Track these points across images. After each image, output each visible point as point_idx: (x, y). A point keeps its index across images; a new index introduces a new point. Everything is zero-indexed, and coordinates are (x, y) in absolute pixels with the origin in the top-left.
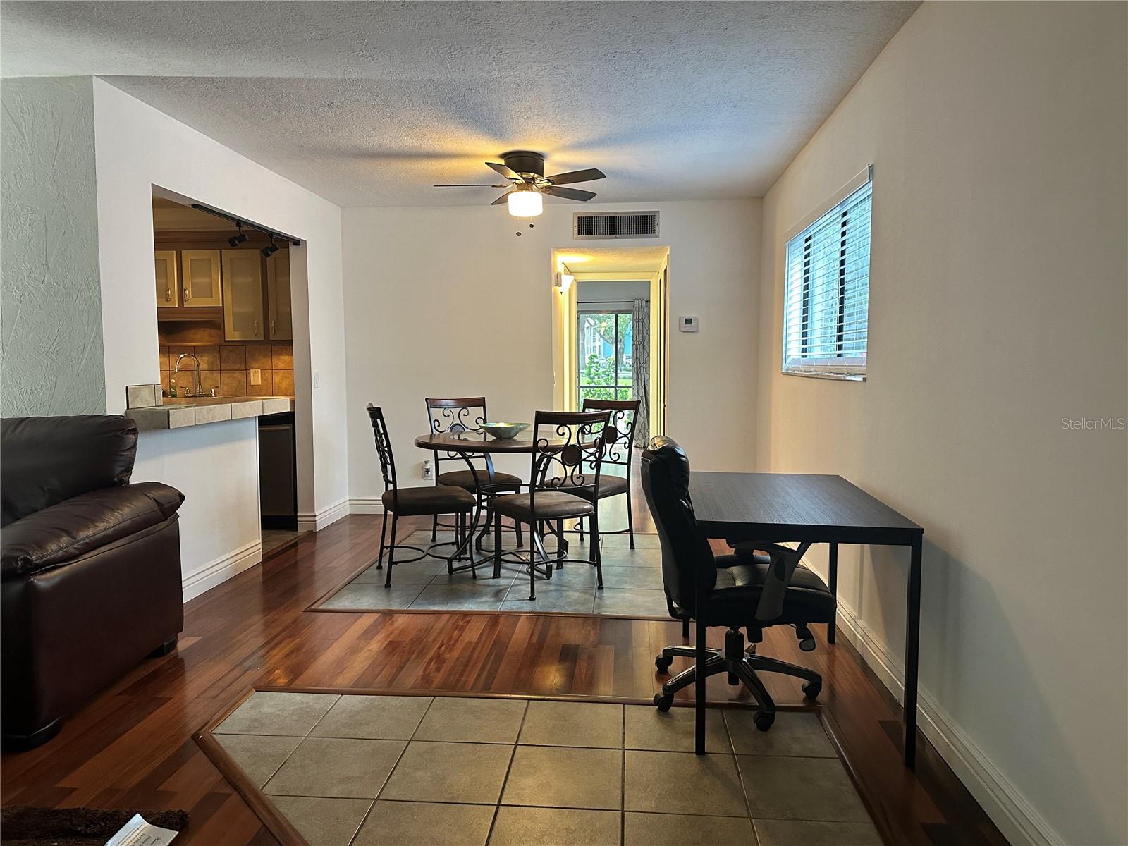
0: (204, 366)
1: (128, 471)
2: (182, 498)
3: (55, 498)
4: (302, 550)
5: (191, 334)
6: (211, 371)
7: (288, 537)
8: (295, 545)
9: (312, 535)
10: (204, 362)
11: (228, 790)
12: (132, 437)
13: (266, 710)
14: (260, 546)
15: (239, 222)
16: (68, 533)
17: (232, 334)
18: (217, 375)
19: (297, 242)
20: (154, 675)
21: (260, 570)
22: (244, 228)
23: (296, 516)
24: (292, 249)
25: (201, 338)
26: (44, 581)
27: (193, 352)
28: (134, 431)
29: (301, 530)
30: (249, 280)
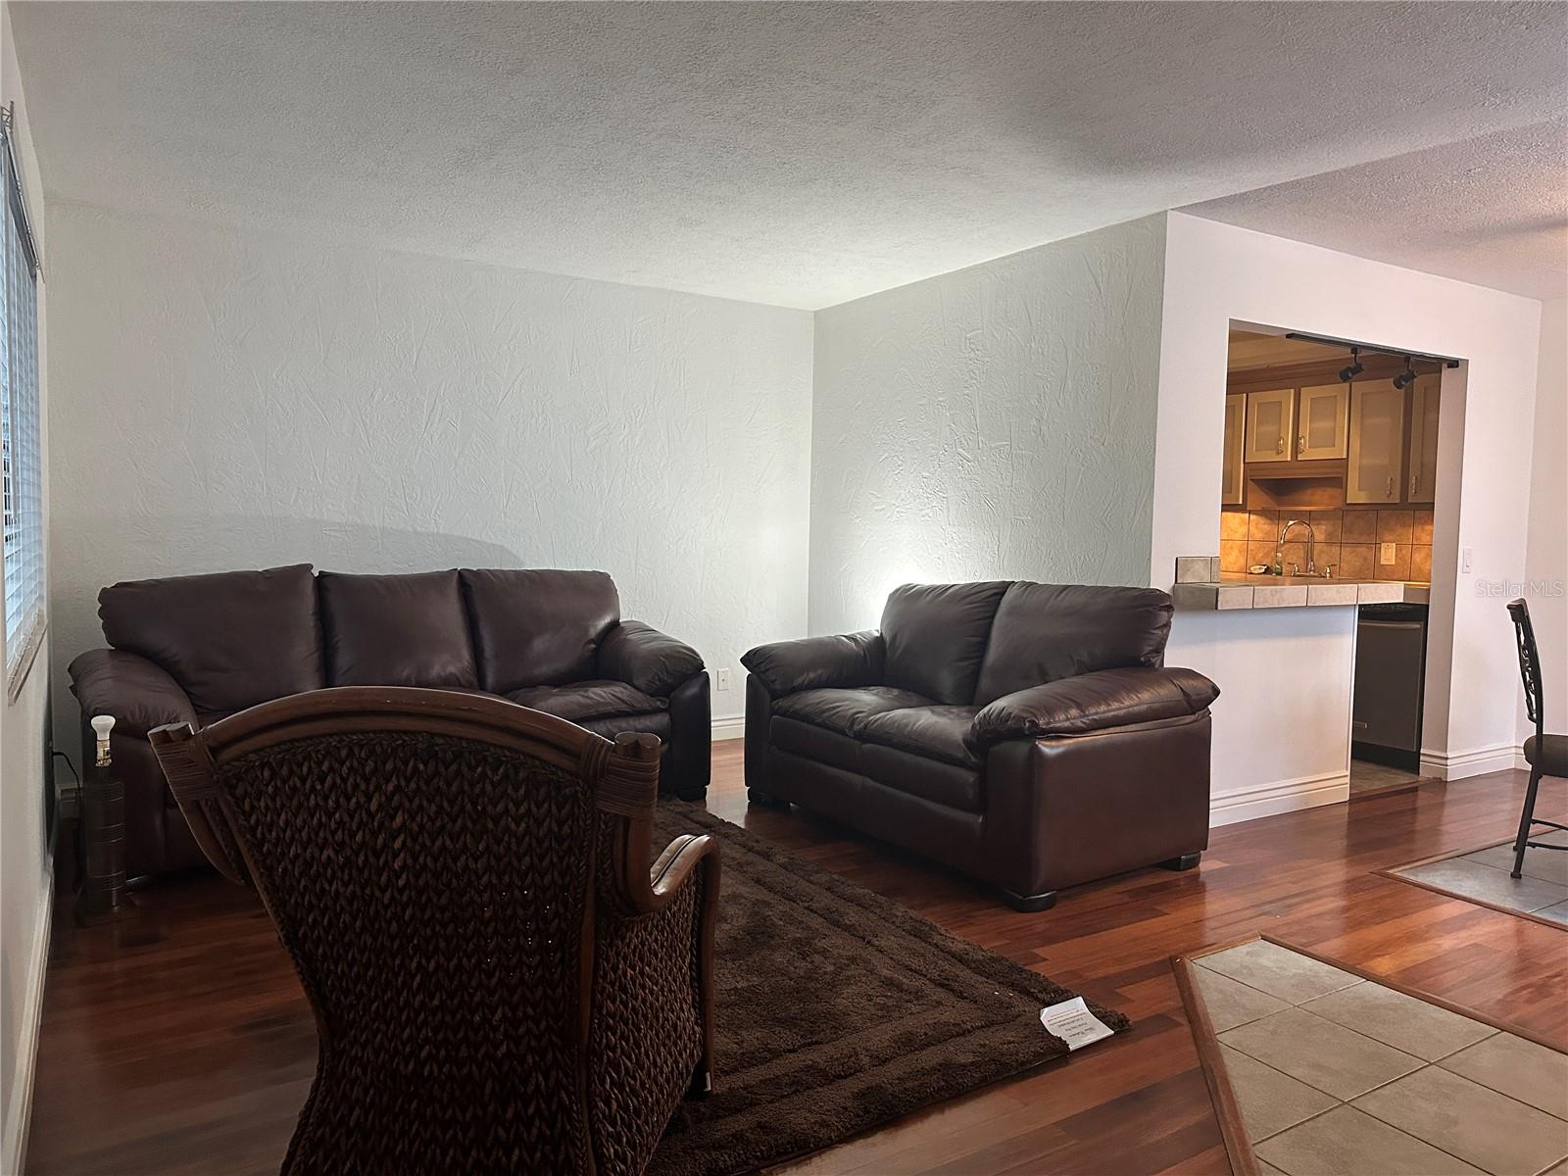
0: (1320, 536)
1: (1159, 650)
2: (1216, 692)
3: (1083, 669)
4: (1423, 799)
5: (1307, 494)
6: (1329, 543)
7: (1403, 779)
8: (1415, 789)
9: (1440, 784)
10: (1320, 533)
11: (1182, 1020)
12: (1165, 614)
13: (1263, 961)
14: (1347, 780)
15: (1355, 348)
16: (1079, 706)
17: (1356, 494)
18: (1336, 550)
19: (1454, 364)
20: (1164, 887)
21: (1346, 809)
22: (1363, 353)
23: (1419, 754)
24: (1446, 373)
25: (1319, 500)
26: (1049, 749)
27: (1308, 518)
28: (1170, 608)
29: (1425, 773)
30: (1386, 422)
